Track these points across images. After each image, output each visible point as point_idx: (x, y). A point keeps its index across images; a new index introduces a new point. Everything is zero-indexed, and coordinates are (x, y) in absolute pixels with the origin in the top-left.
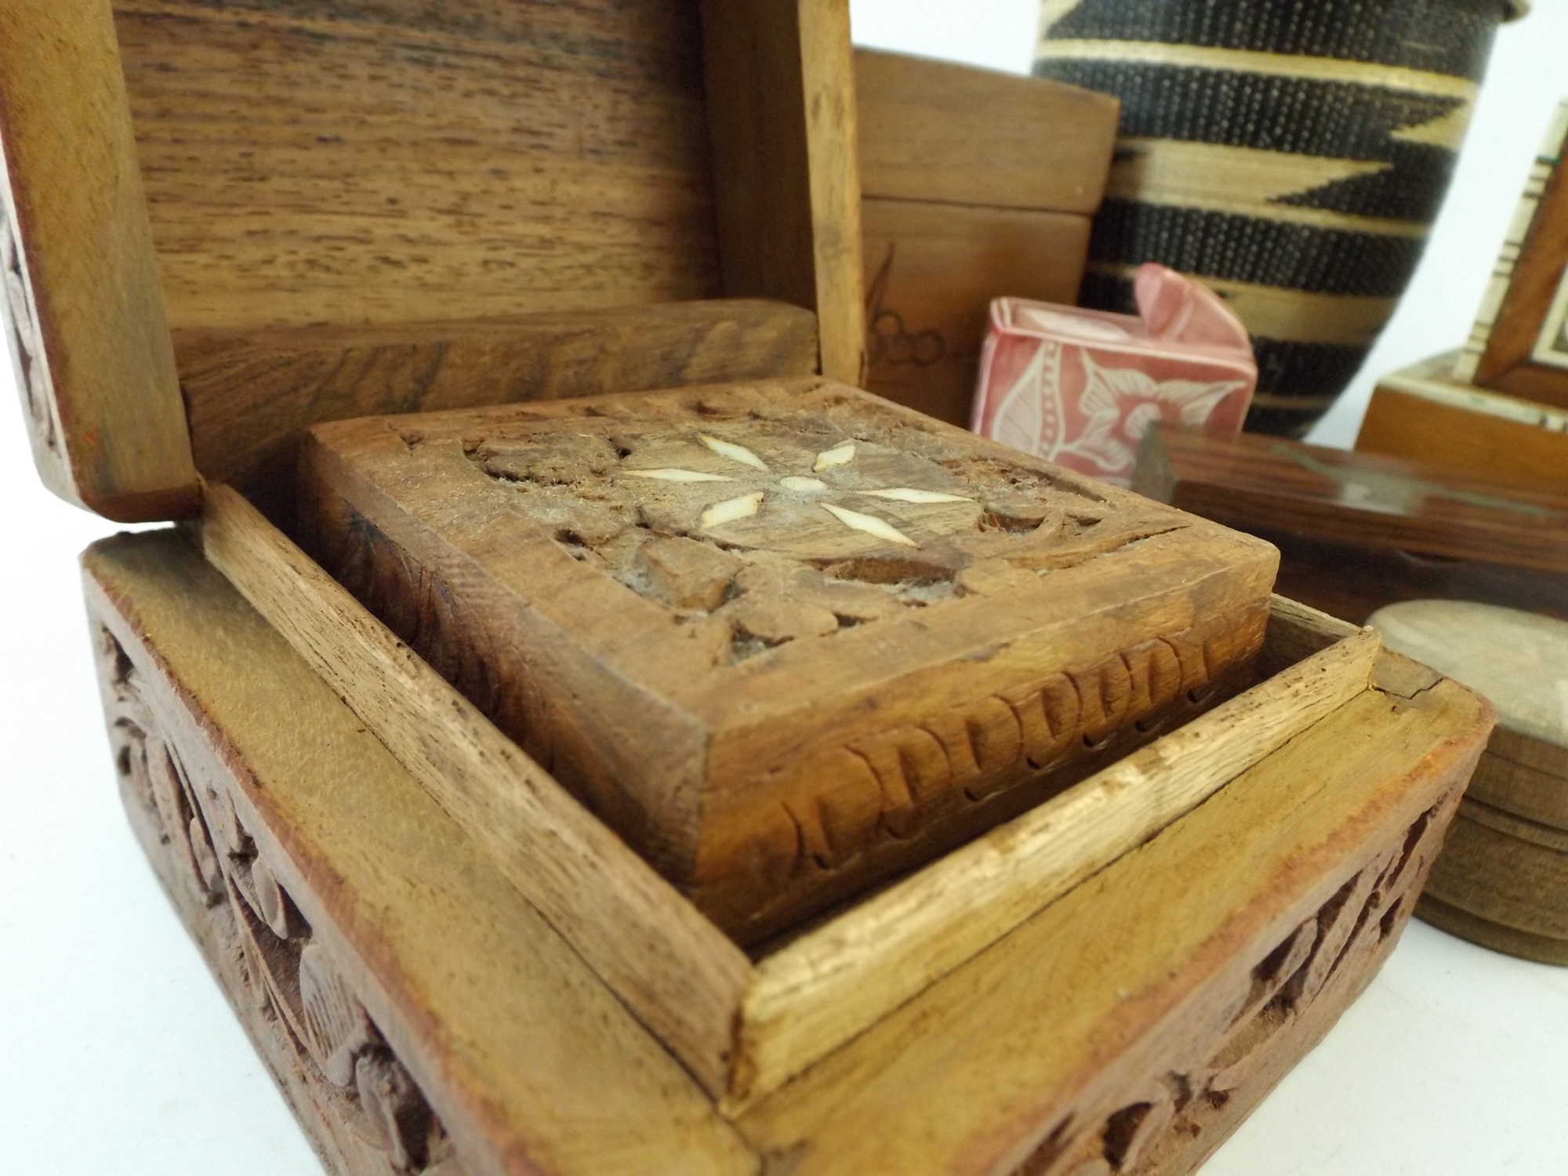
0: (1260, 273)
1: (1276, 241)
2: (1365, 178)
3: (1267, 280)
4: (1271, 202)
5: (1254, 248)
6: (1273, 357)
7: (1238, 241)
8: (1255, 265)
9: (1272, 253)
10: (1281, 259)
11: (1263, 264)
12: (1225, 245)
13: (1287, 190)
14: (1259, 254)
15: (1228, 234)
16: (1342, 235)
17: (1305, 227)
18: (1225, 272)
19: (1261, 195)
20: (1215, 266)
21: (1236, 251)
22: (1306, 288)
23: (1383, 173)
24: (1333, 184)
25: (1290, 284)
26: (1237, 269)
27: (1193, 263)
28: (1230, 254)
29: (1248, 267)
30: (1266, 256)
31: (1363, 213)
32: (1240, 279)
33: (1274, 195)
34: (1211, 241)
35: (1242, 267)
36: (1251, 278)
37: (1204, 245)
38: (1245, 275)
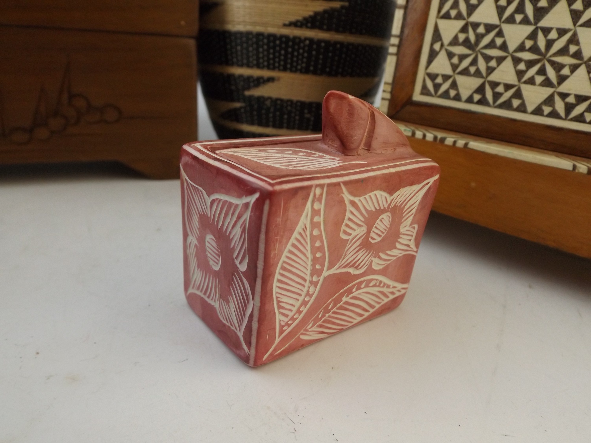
0: (289, 66)
1: (293, 47)
2: (333, 10)
3: (293, 70)
4: (285, 25)
5: (283, 52)
6: (306, 111)
7: (274, 47)
8: (285, 60)
9: (292, 54)
10: (297, 57)
11: (289, 61)
12: (268, 50)
13: (293, 19)
14: (286, 55)
15: (268, 44)
16: (328, 43)
17: (306, 39)
18: (271, 67)
19: (281, 23)
20: (266, 63)
21: (274, 54)
22: (315, 73)
23: (342, 7)
24: (316, 14)
25: (306, 71)
26: (277, 65)
27: (255, 62)
28: (271, 56)
29: (282, 63)
30: (289, 56)
31: (337, 31)
32: (280, 70)
33: (287, 23)
34: (261, 50)
35: (279, 62)
36: (285, 69)
37: (258, 53)
38: (281, 68)
